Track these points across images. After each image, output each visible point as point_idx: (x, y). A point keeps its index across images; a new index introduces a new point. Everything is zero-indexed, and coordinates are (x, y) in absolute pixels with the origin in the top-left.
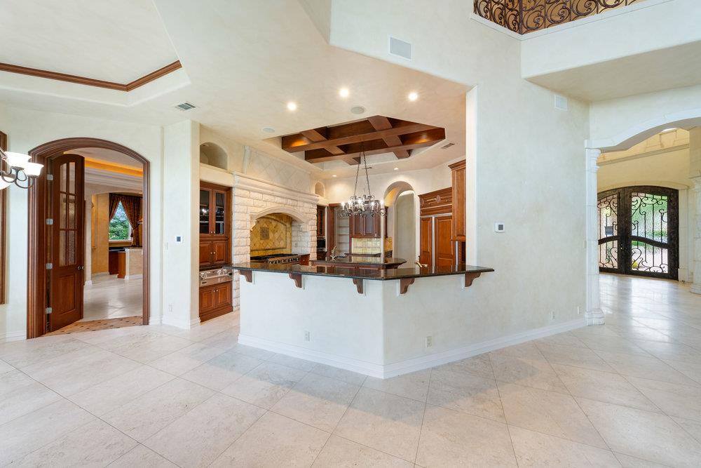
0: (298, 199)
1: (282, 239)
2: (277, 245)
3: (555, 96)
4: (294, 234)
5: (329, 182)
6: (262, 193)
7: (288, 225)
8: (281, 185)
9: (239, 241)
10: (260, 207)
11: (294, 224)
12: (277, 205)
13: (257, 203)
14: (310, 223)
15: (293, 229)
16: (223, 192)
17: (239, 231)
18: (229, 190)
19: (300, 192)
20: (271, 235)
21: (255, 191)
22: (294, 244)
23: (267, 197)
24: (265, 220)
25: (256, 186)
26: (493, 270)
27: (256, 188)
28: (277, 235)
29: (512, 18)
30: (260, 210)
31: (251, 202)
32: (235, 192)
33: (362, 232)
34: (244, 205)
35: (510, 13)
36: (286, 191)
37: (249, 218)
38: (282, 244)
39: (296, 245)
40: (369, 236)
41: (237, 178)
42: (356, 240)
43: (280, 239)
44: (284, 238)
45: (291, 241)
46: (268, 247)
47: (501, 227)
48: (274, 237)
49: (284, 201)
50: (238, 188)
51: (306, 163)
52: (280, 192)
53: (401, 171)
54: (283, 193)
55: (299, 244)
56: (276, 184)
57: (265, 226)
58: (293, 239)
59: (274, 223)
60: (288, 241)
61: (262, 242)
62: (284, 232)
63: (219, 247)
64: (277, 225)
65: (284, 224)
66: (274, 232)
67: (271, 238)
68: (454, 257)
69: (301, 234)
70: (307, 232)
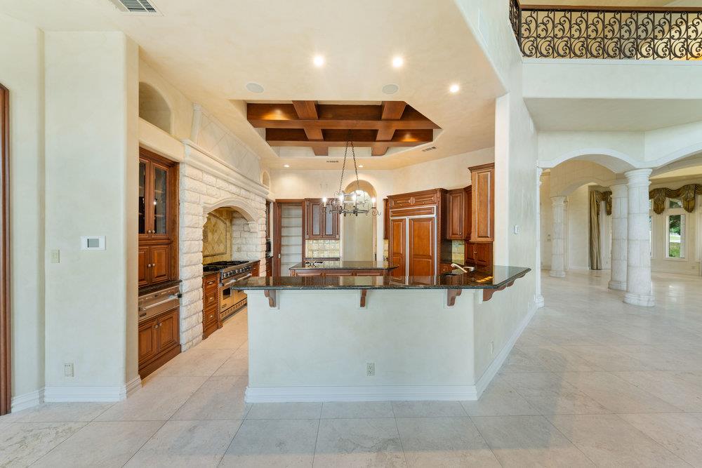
0: (251, 189)
1: (221, 242)
2: (216, 250)
4: (235, 235)
6: (217, 177)
7: (228, 223)
8: (236, 169)
9: (191, 244)
10: (213, 196)
11: (237, 222)
12: (230, 196)
13: (210, 190)
15: (234, 228)
16: (164, 168)
17: (190, 229)
18: (173, 166)
20: (210, 236)
21: (208, 173)
22: (235, 248)
23: (221, 183)
25: (210, 166)
26: (529, 270)
27: (211, 169)
28: (216, 236)
30: (213, 200)
31: (204, 188)
32: (184, 170)
34: (196, 191)
36: (241, 178)
38: (221, 249)
39: (239, 250)
41: (189, 150)
42: (311, 242)
44: (224, 241)
45: (232, 245)
46: (206, 253)
48: (213, 239)
49: (238, 191)
50: (190, 165)
51: (266, 143)
52: (236, 179)
53: (367, 170)
54: (239, 180)
55: (244, 248)
56: (232, 167)
58: (234, 242)
59: (213, 220)
60: (228, 245)
62: (224, 232)
63: (159, 255)
64: (216, 223)
65: (223, 222)
66: (213, 232)
67: (209, 240)
68: (432, 258)
69: (247, 235)
70: (256, 232)
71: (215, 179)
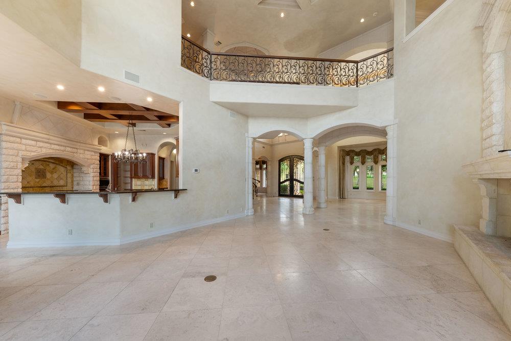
0: (78, 148)
1: (62, 179)
2: (56, 183)
3: (229, 111)
4: (75, 175)
5: (112, 137)
6: (37, 141)
7: (69, 168)
9: (9, 178)
10: (34, 152)
11: (75, 167)
12: (54, 151)
13: (29, 148)
14: (92, 166)
15: (75, 171)
17: (8, 170)
19: (80, 142)
20: (48, 175)
21: (27, 139)
22: (75, 183)
23: (41, 144)
24: (41, 162)
25: (28, 135)
28: (55, 176)
29: (206, 71)
30: (33, 154)
31: (23, 147)
33: (140, 174)
34: (14, 149)
35: (205, 68)
37: (20, 160)
38: (62, 183)
39: (78, 184)
40: (145, 177)
41: (5, 127)
42: (136, 180)
43: (59, 178)
44: (64, 178)
45: (72, 181)
46: (45, 185)
47: (196, 170)
48: (52, 177)
49: (62, 148)
52: (59, 141)
53: (168, 136)
55: (82, 183)
57: (41, 167)
58: (75, 179)
59: (52, 166)
60: (69, 180)
61: (37, 180)
62: (64, 173)
64: (55, 167)
65: (64, 167)
66: (52, 173)
67: (48, 177)
69: (83, 175)
70: (89, 173)
71: (35, 142)
